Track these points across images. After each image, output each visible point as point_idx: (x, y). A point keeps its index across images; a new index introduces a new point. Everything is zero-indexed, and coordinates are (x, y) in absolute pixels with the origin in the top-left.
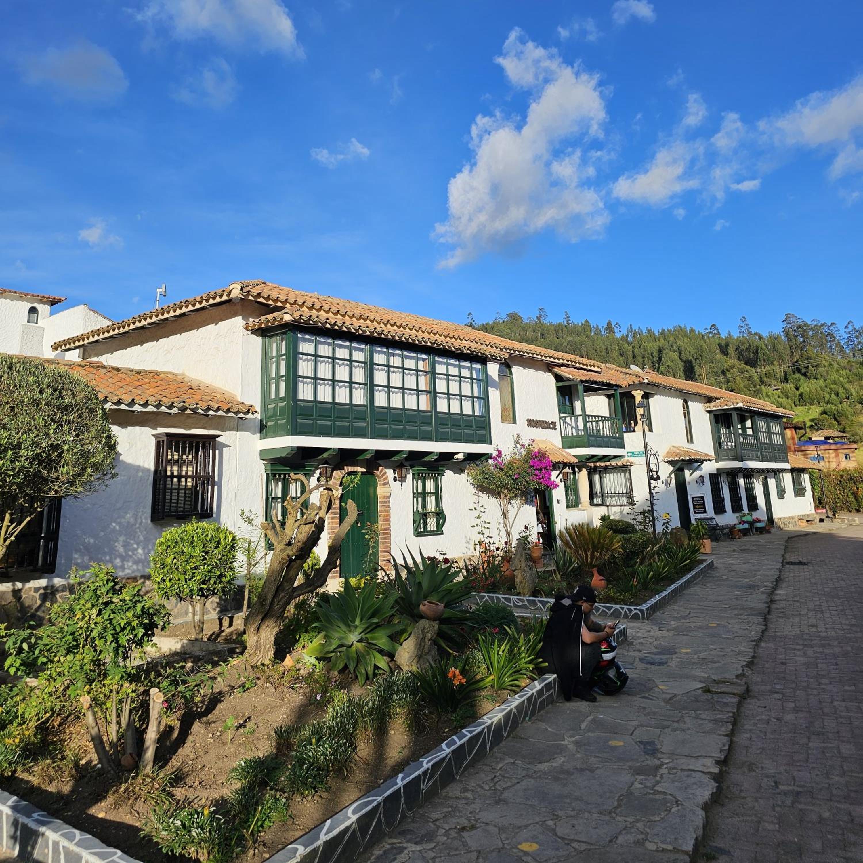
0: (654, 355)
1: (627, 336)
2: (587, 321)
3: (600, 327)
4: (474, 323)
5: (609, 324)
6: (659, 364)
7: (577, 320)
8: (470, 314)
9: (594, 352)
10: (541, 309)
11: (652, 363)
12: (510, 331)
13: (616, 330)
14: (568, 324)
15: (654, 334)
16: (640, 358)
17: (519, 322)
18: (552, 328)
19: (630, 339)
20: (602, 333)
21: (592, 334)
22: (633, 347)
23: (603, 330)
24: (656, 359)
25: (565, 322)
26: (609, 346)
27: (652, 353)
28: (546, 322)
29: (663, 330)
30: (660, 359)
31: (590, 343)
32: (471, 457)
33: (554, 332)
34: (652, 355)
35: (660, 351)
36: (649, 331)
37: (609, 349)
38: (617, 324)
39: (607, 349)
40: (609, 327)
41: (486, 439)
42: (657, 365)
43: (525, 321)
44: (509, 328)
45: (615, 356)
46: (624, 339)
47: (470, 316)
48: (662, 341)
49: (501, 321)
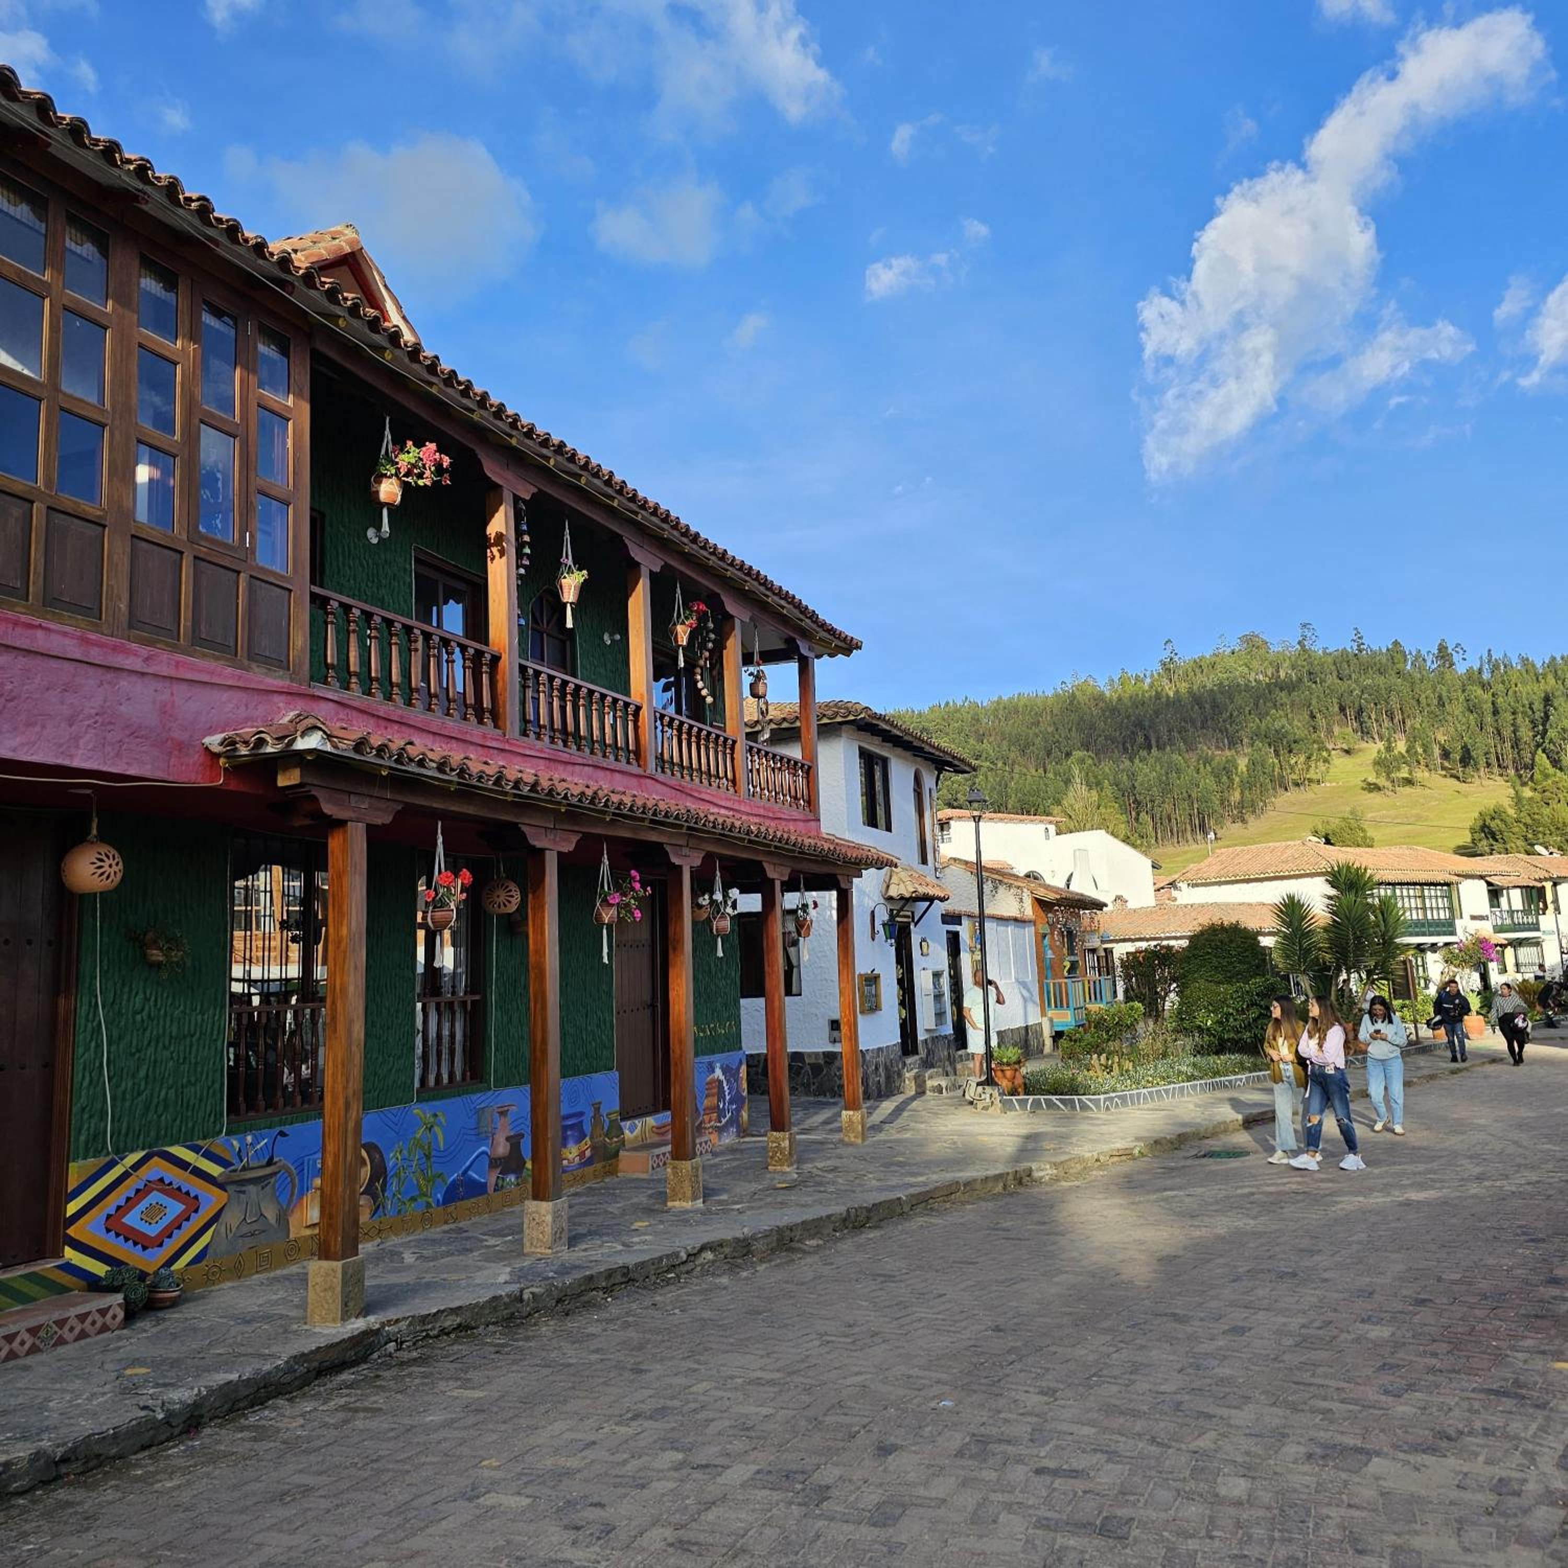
0: (1535, 707)
1: (1480, 671)
2: (1396, 643)
3: (1424, 652)
4: (1176, 659)
5: (1442, 648)
6: (1544, 725)
7: (1378, 642)
8: (1169, 641)
9: (1415, 703)
10: (1304, 626)
11: (1532, 722)
12: (1246, 670)
13: (1456, 658)
14: (1360, 651)
15: (1533, 666)
16: (1508, 714)
17: (1262, 651)
18: (1330, 660)
19: (1486, 676)
20: (1429, 663)
21: (1408, 667)
22: (1493, 695)
23: (1429, 659)
24: (1539, 715)
25: (1355, 648)
26: (1444, 694)
27: (1531, 704)
28: (1317, 648)
29: (1553, 659)
30: (1547, 717)
31: (1406, 689)
32: (1447, 944)
33: (1333, 668)
34: (1531, 708)
35: (1547, 700)
36: (1525, 661)
37: (1445, 698)
38: (1458, 645)
39: (1440, 698)
40: (1443, 653)
41: (1453, 933)
42: (1541, 728)
43: (1275, 648)
44: (1246, 665)
45: (1456, 713)
46: (1473, 677)
47: (1169, 646)
48: (1551, 680)
49: (1229, 650)
